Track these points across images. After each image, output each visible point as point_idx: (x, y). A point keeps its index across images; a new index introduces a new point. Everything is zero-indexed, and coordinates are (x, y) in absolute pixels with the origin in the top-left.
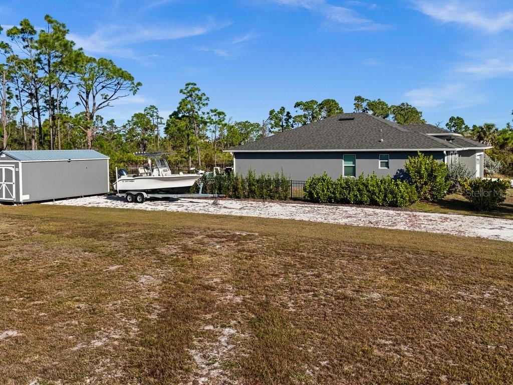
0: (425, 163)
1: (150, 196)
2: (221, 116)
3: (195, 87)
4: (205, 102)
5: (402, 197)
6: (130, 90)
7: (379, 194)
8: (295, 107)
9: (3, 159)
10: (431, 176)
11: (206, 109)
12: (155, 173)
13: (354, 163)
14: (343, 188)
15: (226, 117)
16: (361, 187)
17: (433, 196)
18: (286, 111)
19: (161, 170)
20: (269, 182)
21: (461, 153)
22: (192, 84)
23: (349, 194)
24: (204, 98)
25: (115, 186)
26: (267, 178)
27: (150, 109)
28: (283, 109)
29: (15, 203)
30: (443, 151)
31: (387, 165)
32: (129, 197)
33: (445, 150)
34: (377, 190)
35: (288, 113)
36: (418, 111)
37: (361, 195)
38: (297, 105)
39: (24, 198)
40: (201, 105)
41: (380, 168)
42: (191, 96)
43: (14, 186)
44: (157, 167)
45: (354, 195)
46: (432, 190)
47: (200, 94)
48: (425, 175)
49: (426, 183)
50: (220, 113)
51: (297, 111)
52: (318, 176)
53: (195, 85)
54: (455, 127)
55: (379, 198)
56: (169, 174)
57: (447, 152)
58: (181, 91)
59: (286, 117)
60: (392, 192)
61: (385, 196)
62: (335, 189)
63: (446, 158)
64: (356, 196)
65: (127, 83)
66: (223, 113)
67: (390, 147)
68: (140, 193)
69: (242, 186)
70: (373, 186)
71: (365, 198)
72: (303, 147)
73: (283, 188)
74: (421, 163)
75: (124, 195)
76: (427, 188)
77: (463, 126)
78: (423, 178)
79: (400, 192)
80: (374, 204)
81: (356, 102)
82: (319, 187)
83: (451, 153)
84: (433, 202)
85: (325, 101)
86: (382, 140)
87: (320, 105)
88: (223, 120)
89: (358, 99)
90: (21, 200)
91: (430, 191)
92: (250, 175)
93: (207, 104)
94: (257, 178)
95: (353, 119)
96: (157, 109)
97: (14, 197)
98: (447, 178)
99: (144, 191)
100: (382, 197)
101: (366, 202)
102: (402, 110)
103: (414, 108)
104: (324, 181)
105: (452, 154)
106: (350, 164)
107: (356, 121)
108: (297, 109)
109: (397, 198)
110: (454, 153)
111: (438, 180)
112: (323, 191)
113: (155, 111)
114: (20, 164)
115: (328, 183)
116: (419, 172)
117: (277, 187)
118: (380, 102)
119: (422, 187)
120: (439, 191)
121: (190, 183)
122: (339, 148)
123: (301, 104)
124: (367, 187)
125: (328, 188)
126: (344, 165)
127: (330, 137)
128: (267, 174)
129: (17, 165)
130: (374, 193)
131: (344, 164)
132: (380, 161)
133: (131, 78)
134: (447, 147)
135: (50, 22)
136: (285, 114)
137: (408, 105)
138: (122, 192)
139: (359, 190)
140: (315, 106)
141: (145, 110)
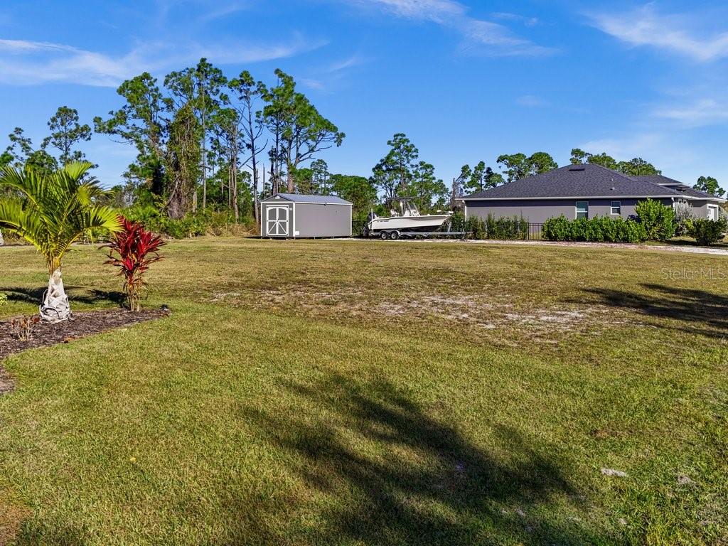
0: (654, 208)
1: (402, 233)
2: (429, 170)
3: (404, 138)
4: (414, 154)
5: (632, 234)
6: (335, 142)
7: (612, 232)
8: (498, 162)
9: (277, 200)
10: (659, 219)
11: (415, 162)
12: (407, 214)
13: (587, 210)
14: (579, 227)
15: (434, 171)
16: (596, 226)
17: (661, 236)
18: (486, 166)
19: (412, 211)
20: (508, 223)
21: (690, 202)
22: (401, 135)
23: (585, 232)
24: (413, 149)
25: (369, 226)
26: (506, 220)
27: (317, 164)
28: (482, 164)
29: (288, 238)
30: (670, 198)
31: (619, 211)
32: (383, 235)
33: (673, 197)
34: (610, 229)
35: (489, 169)
36: (656, 169)
37: (596, 233)
38: (501, 159)
39: (296, 233)
40: (410, 158)
41: (611, 214)
42: (399, 147)
43: (287, 223)
44: (408, 209)
45: (590, 234)
46: (660, 231)
47: (409, 145)
48: (654, 217)
49: (654, 225)
50: (428, 166)
51: (500, 167)
52: (555, 218)
53: (404, 135)
54: (705, 190)
55: (612, 235)
56: (417, 215)
57: (675, 198)
58: (389, 143)
59: (486, 174)
60: (623, 229)
61: (618, 233)
62: (571, 228)
63: (674, 204)
64: (591, 234)
65: (330, 135)
66: (431, 166)
67: (622, 194)
68: (394, 231)
69: (482, 228)
70: (606, 225)
71: (600, 236)
72: (536, 195)
73: (521, 229)
74: (650, 207)
75: (379, 234)
76: (655, 229)
77: (717, 189)
78: (652, 220)
79: (631, 229)
80: (607, 239)
81: (574, 156)
82: (556, 227)
83: (679, 200)
84: (661, 241)
85: (536, 154)
86: (614, 188)
87: (530, 159)
88: (431, 174)
89: (577, 153)
90: (294, 235)
91: (658, 232)
92: (489, 219)
93: (417, 156)
94: (496, 220)
95: (583, 170)
96: (326, 164)
97: (287, 232)
98: (675, 221)
99: (397, 229)
100: (614, 234)
101: (600, 239)
102: (634, 167)
103: (650, 165)
104: (561, 221)
105: (680, 202)
106: (583, 211)
107: (586, 171)
108: (500, 164)
109: (628, 235)
110: (682, 200)
111: (665, 221)
112: (561, 230)
113: (324, 166)
114: (294, 204)
115: (565, 223)
116: (648, 215)
117: (515, 229)
118: (605, 157)
119: (650, 229)
120: (666, 231)
121: (439, 223)
122: (571, 196)
123: (506, 158)
124: (601, 226)
125: (565, 228)
126: (576, 212)
127: (562, 186)
128: (506, 216)
129: (291, 206)
130: (608, 231)
131: (577, 210)
132: (612, 208)
133: (335, 129)
134: (675, 194)
135: (281, 76)
136: (485, 170)
137: (641, 161)
138: (375, 231)
139: (594, 229)
140: (523, 161)
141: (311, 166)
